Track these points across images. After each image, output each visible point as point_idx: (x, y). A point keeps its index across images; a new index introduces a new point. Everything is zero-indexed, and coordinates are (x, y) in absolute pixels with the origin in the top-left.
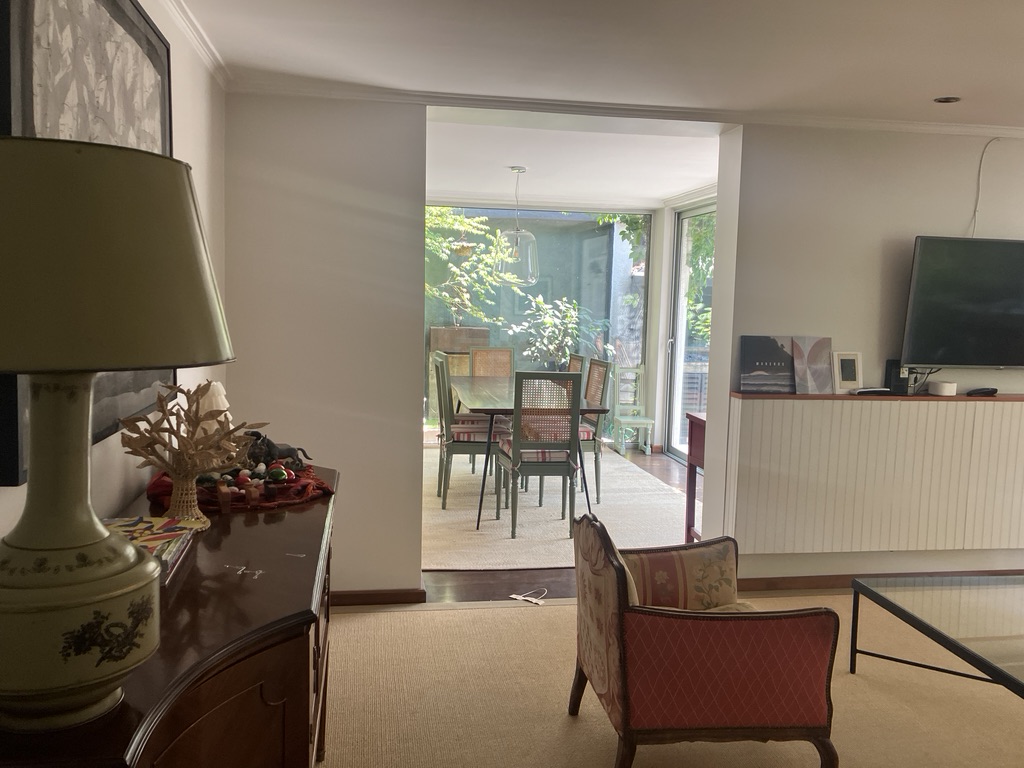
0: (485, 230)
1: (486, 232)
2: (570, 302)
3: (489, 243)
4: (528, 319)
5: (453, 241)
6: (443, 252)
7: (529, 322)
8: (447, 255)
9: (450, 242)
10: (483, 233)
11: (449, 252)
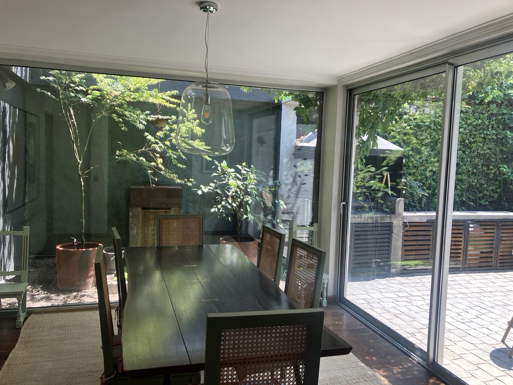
0: (177, 104)
2: (248, 167)
4: (215, 181)
5: (150, 114)
6: (140, 123)
7: (215, 183)
8: (144, 125)
9: (147, 115)
10: (175, 106)
11: (145, 123)
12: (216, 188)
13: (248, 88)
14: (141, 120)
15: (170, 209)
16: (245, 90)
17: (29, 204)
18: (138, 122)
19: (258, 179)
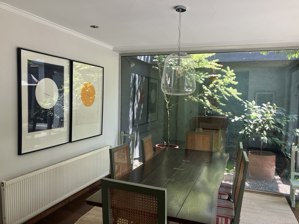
0: (220, 67)
1: (222, 68)
2: (271, 105)
3: (223, 74)
4: (245, 114)
5: (208, 74)
6: (201, 80)
7: (245, 115)
8: (203, 81)
9: (206, 75)
10: (220, 68)
11: (204, 80)
12: (245, 118)
13: (266, 52)
14: (202, 78)
15: (218, 130)
16: (264, 53)
17: (150, 123)
18: (200, 79)
19: (278, 113)
